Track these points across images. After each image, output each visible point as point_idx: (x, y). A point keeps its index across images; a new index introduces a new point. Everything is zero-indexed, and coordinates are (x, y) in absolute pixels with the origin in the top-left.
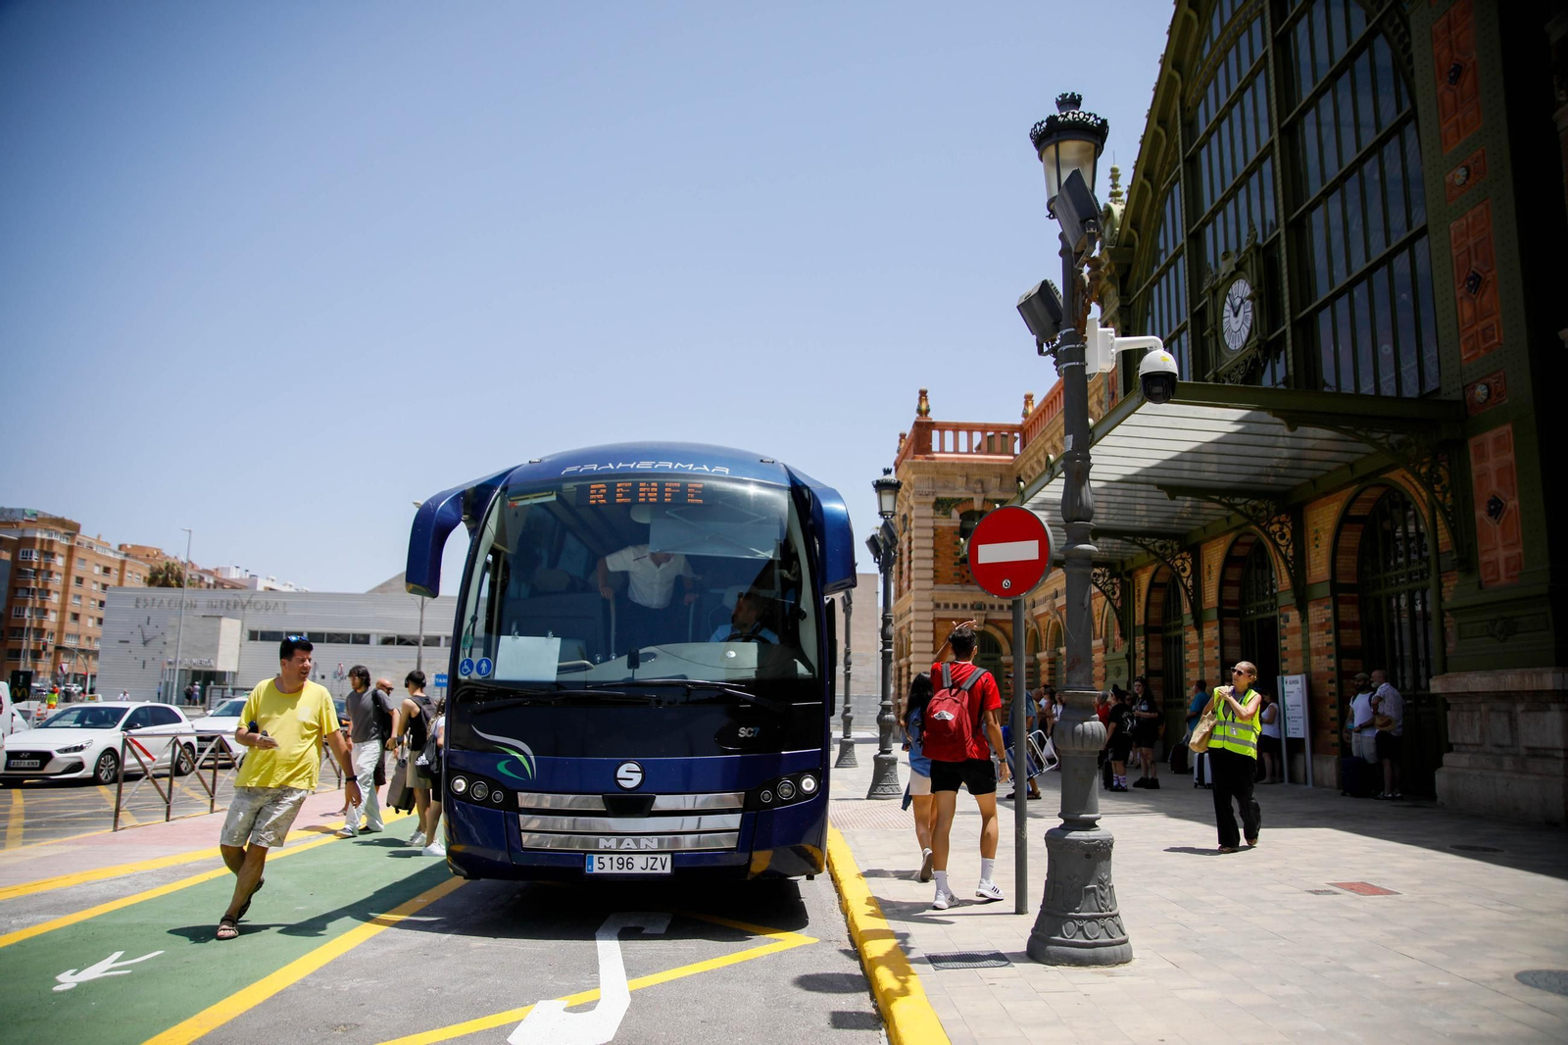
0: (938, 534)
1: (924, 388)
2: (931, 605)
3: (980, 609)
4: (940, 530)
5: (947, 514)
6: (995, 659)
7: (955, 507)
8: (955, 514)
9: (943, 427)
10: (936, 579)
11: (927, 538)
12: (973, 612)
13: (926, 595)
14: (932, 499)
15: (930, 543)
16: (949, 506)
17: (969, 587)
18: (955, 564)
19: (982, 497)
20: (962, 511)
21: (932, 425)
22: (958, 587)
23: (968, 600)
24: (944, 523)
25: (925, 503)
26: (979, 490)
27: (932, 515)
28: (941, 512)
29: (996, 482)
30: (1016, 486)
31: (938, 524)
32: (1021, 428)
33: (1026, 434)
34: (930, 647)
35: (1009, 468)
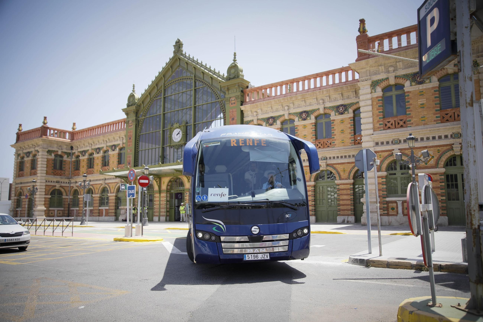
0: (48, 161)
1: (46, 116)
2: (45, 181)
3: (58, 183)
4: (48, 159)
5: (51, 155)
6: (61, 197)
7: (53, 153)
8: (53, 155)
9: (50, 129)
10: (47, 173)
11: (45, 161)
12: (57, 184)
13: (44, 178)
14: (47, 150)
15: (46, 163)
16: (51, 152)
17: (56, 176)
18: (52, 169)
19: (61, 151)
20: (55, 154)
21: (48, 128)
22: (53, 176)
23: (55, 180)
24: (50, 157)
25: (45, 151)
26: (60, 149)
27: (47, 155)
28: (49, 154)
29: (65, 147)
30: (70, 149)
31: (48, 157)
32: (73, 132)
33: (74, 135)
34: (44, 193)
35: (70, 144)
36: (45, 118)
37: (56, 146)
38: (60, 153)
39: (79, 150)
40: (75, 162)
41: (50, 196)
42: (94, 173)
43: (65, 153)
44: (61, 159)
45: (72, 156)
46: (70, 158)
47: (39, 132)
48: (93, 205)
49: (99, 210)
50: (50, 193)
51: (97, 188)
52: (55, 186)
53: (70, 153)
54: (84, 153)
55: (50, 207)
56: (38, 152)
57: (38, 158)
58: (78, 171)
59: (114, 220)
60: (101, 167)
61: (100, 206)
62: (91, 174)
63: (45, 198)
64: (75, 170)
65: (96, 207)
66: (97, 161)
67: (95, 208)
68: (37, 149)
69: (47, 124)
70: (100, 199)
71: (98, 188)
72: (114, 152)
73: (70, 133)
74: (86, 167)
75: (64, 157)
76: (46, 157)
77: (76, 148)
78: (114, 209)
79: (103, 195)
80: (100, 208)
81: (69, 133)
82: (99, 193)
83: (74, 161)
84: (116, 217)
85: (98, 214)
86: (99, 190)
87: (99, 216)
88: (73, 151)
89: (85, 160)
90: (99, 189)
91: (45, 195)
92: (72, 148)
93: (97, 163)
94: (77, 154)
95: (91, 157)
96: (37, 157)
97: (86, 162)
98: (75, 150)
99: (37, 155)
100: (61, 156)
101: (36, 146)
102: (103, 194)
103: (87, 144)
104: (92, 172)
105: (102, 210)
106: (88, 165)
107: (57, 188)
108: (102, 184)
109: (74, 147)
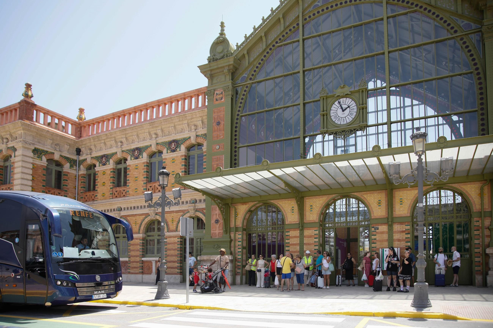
0: (34, 168)
1: (29, 83)
4: (35, 166)
5: (40, 158)
7: (44, 155)
8: (44, 159)
9: (38, 109)
14: (33, 148)
15: (30, 172)
16: (41, 154)
18: (43, 186)
19: (60, 153)
20: (48, 158)
21: (34, 105)
24: (38, 162)
25: (28, 148)
26: (58, 149)
27: (32, 156)
28: (36, 156)
29: (67, 147)
30: (76, 153)
31: (34, 162)
32: (80, 124)
33: (83, 128)
35: (75, 142)
36: (28, 86)
37: (50, 142)
38: (57, 157)
39: (95, 154)
40: (85, 177)
42: (129, 194)
43: (67, 159)
44: (58, 169)
45: (79, 167)
46: (76, 170)
47: (16, 114)
48: (129, 253)
49: (143, 262)
51: (136, 223)
53: (76, 161)
54: (104, 159)
56: (15, 150)
57: (14, 163)
58: (92, 193)
59: (179, 281)
60: (144, 183)
61: (143, 256)
62: (120, 197)
64: (86, 191)
65: (137, 256)
66: (135, 173)
67: (132, 259)
68: (10, 144)
69: (32, 99)
70: (144, 242)
71: (139, 222)
72: (174, 155)
73: (74, 123)
74: (109, 185)
75: (65, 166)
76: (31, 160)
77: (89, 151)
78: (179, 262)
79: (148, 236)
80: (143, 259)
81: (72, 124)
82: (141, 231)
83: (84, 174)
84: (182, 276)
85: (141, 271)
86: (140, 227)
87: (143, 273)
88: (82, 158)
89: (108, 172)
90: (141, 224)
92: (78, 152)
93: (136, 176)
94: (89, 161)
95: (122, 166)
96: (12, 159)
97: (110, 175)
98: (85, 155)
99: (13, 156)
100: (58, 164)
101: (10, 139)
102: (149, 234)
103: (113, 142)
104: (124, 194)
105: (150, 262)
106: (113, 180)
108: (147, 215)
109: (82, 150)
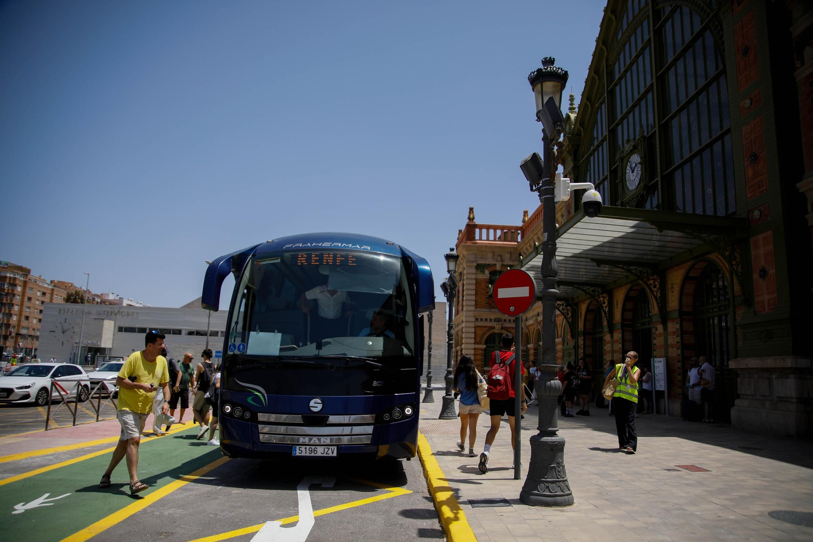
0: (478, 282)
1: (472, 207)
2: (473, 319)
3: (499, 321)
5: (483, 272)
7: (487, 268)
8: (487, 272)
9: (481, 227)
10: (476, 306)
11: (472, 284)
12: (495, 323)
13: (471, 314)
14: (475, 264)
15: (474, 287)
16: (483, 268)
17: (493, 310)
18: (486, 298)
19: (501, 263)
20: (491, 271)
21: (476, 226)
22: (488, 310)
23: (493, 317)
25: (471, 266)
27: (475, 273)
28: (479, 271)
29: (508, 255)
30: (519, 258)
31: (478, 277)
33: (524, 231)
34: (473, 341)
35: (515, 249)
38: (498, 268)
41: (484, 346)
50: (483, 341)
52: (494, 328)
55: (485, 366)
63: (475, 349)
76: (474, 276)
91: (475, 343)
107: (496, 331)
109: (522, 254)
